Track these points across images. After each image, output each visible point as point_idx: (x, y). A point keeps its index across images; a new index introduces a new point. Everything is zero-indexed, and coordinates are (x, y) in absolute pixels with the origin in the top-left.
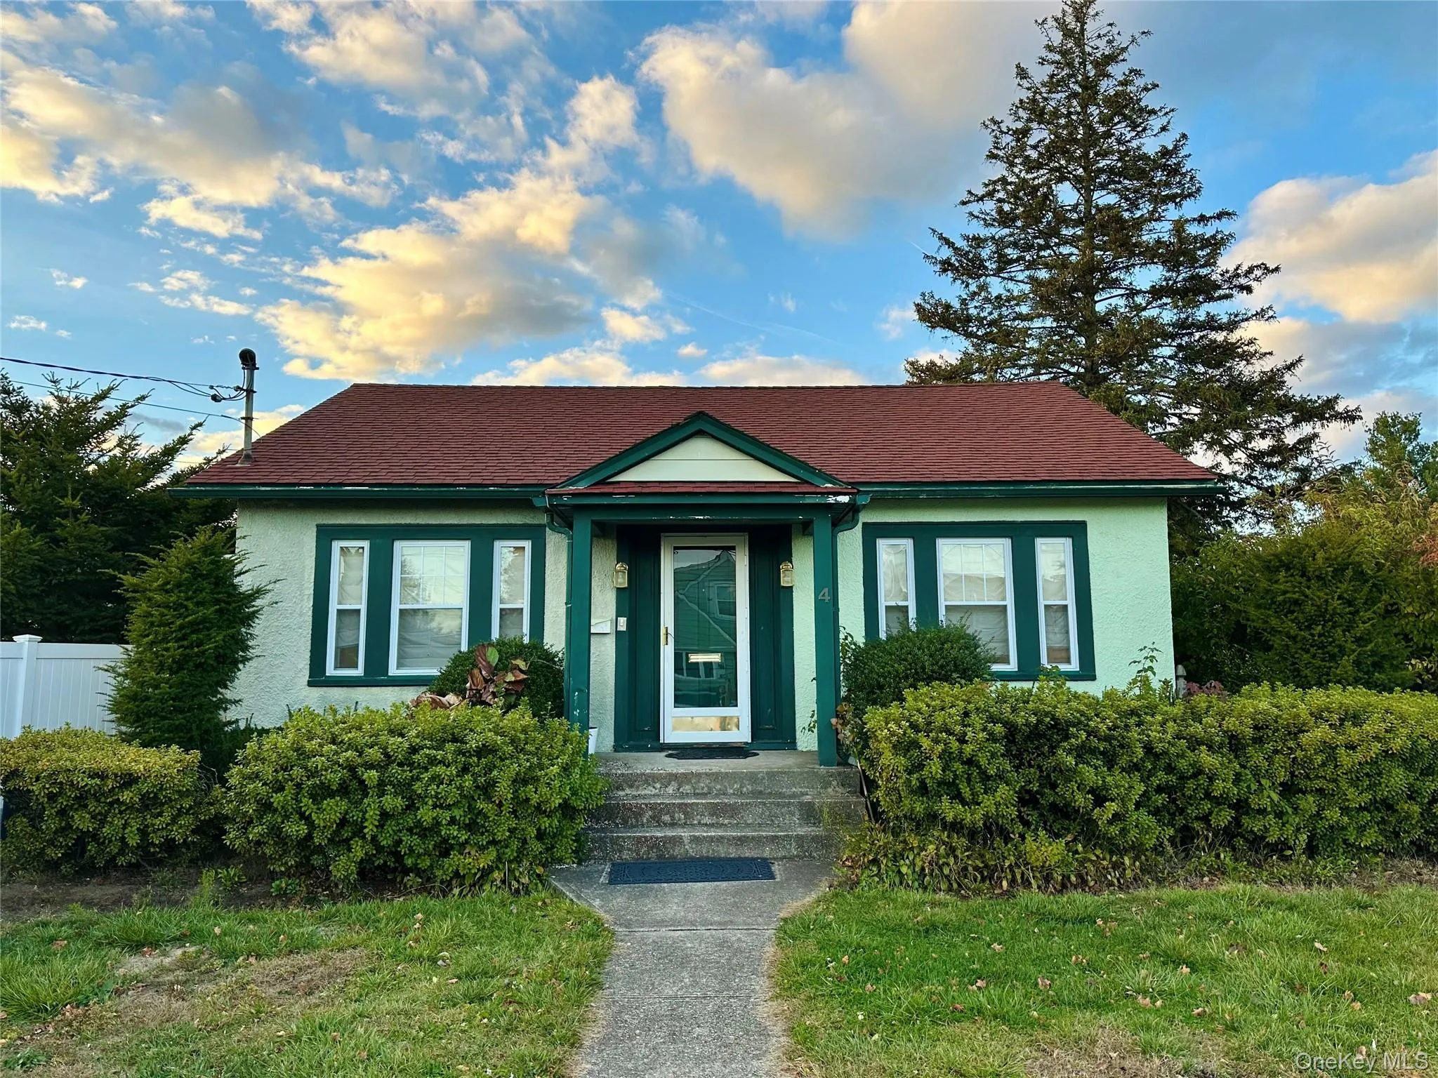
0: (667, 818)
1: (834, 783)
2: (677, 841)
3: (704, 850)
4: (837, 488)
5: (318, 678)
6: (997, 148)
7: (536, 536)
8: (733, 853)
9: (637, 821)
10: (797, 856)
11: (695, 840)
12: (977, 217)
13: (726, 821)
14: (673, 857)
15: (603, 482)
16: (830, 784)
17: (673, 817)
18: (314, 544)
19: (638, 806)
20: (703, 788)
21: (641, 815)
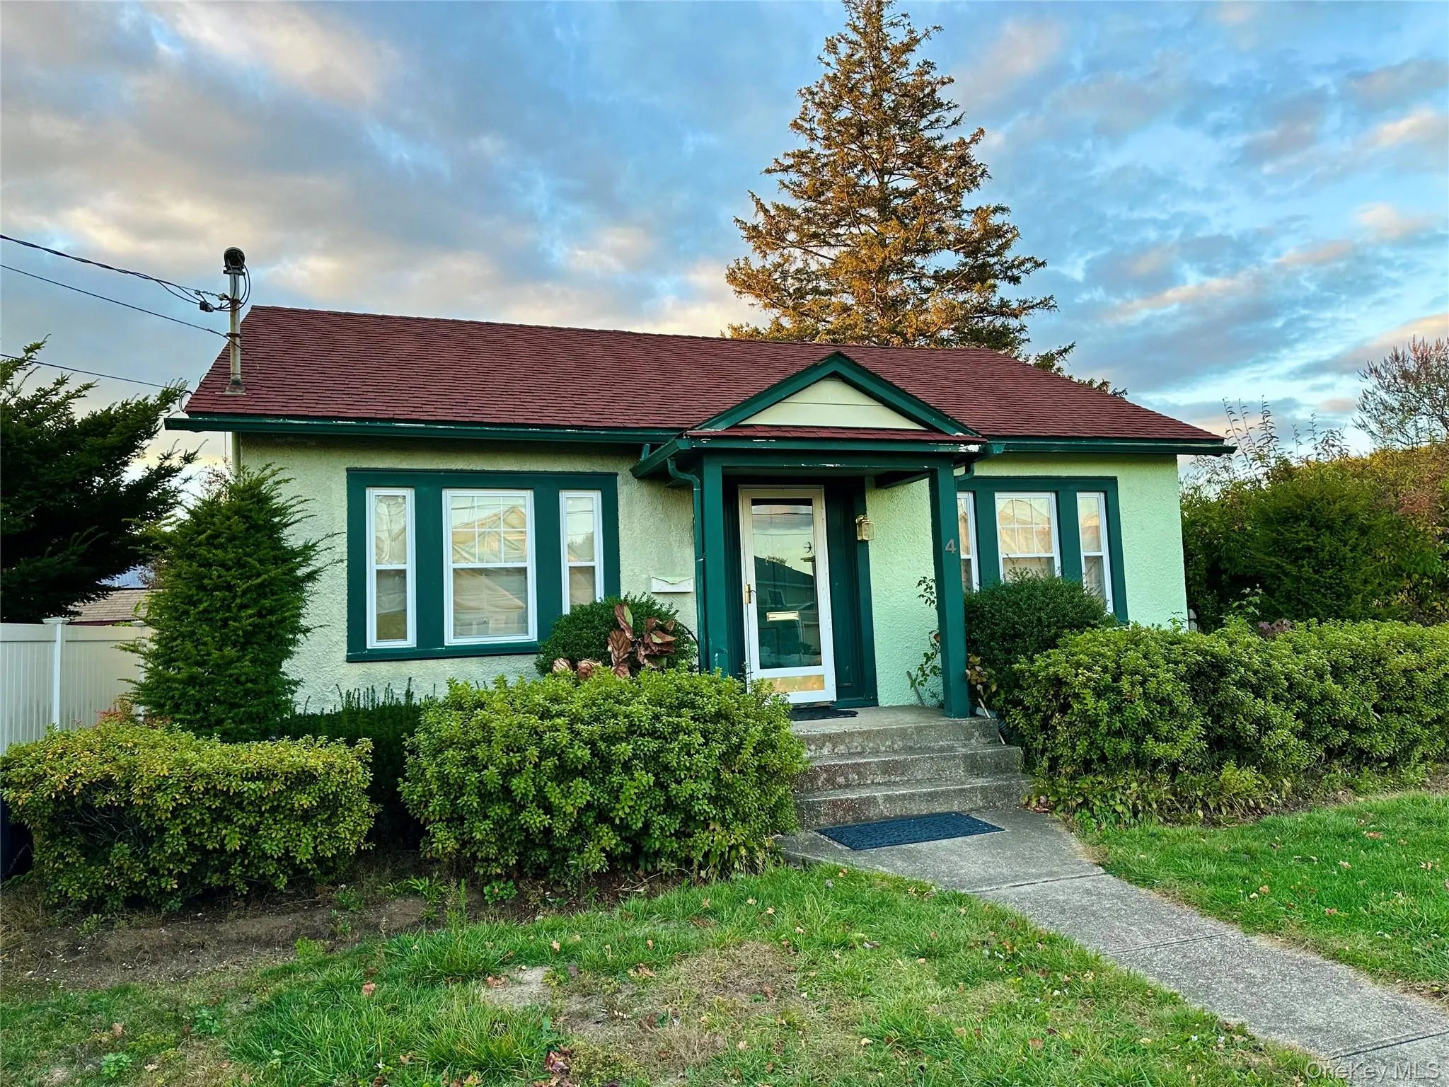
0: (841, 780)
1: (977, 734)
2: (871, 801)
3: (898, 810)
4: (968, 437)
5: (358, 652)
6: (803, 119)
7: (606, 486)
8: (924, 809)
9: (812, 785)
10: (983, 807)
11: (888, 799)
12: (787, 187)
13: (898, 779)
14: (868, 819)
15: (736, 426)
16: (972, 735)
17: (847, 779)
18: (345, 492)
19: (813, 770)
20: (856, 748)
21: (815, 778)
